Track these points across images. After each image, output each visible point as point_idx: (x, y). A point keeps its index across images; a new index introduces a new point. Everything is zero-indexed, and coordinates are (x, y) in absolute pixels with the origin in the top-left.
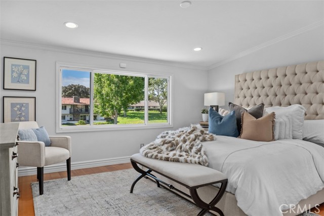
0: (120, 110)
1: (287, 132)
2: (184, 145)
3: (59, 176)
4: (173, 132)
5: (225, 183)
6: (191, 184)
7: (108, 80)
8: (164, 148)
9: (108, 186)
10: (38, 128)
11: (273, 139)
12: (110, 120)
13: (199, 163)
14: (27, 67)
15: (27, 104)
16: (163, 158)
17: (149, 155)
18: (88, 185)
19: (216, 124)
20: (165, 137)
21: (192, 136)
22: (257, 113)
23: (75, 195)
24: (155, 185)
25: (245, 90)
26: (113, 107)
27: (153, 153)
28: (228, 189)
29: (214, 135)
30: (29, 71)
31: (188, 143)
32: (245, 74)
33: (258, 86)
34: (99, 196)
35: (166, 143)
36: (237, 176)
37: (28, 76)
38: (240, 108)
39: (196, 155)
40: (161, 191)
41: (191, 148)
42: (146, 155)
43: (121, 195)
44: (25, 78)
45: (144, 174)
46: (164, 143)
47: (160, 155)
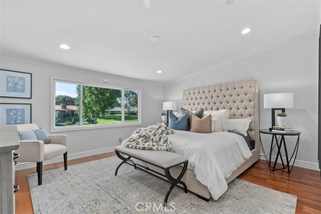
0: (99, 114)
1: (219, 127)
2: (155, 138)
3: (54, 167)
4: (145, 129)
5: (186, 163)
6: (166, 166)
7: (90, 92)
8: (140, 140)
9: (96, 172)
10: (38, 129)
11: (211, 132)
12: (91, 121)
13: (167, 150)
14: (23, 79)
15: (23, 110)
16: (141, 148)
17: (130, 146)
18: (79, 173)
19: (174, 122)
20: (139, 132)
21: (160, 131)
22: (200, 115)
23: (69, 181)
24: (133, 168)
25: (189, 100)
26: (93, 112)
27: (133, 144)
28: (188, 167)
29: (174, 130)
30: (24, 82)
31: (157, 136)
32: (189, 89)
33: (198, 97)
34: (91, 180)
35: (141, 137)
36: (194, 158)
37: (23, 86)
38: (189, 112)
39: (163, 144)
40: (138, 172)
41: (160, 140)
42: (128, 146)
43: (108, 178)
44: (21, 88)
45: (125, 160)
46: (140, 137)
47: (138, 146)
